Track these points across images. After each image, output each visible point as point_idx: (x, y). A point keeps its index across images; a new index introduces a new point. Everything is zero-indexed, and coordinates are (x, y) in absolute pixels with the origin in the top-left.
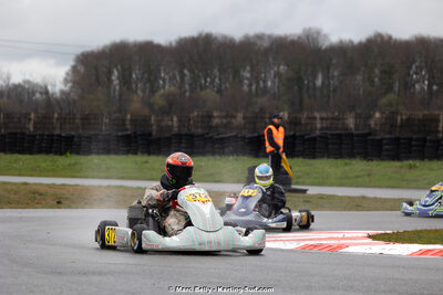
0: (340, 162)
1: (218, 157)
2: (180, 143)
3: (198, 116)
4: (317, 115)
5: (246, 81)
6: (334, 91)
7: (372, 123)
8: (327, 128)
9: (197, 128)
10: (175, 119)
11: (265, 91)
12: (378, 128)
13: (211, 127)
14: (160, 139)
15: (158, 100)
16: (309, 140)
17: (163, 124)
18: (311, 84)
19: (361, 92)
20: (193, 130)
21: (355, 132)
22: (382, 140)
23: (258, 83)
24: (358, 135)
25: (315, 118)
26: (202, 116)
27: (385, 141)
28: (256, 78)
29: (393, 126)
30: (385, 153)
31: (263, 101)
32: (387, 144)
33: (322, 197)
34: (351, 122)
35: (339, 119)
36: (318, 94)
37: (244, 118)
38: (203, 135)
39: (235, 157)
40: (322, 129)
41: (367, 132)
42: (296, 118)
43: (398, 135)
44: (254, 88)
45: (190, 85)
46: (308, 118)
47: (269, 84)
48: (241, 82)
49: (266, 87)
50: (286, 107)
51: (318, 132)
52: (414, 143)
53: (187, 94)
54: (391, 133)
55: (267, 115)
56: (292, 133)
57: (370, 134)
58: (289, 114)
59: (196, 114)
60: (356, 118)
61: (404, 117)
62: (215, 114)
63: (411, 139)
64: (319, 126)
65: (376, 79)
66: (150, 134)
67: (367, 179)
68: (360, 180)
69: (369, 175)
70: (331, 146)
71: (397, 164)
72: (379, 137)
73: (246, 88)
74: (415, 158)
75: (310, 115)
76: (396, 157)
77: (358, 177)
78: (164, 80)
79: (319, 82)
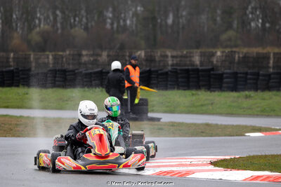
0: (188, 93)
1: (86, 89)
2: (55, 77)
3: (69, 55)
4: (169, 54)
5: (109, 21)
6: (183, 28)
7: (214, 60)
8: (177, 65)
9: (69, 64)
10: (51, 57)
11: (125, 28)
12: (219, 64)
13: (80, 64)
14: (38, 74)
15: (35, 37)
16: (162, 74)
17: (41, 61)
18: (163, 22)
19: (206, 29)
20: (66, 67)
21: (200, 68)
22: (222, 74)
23: (119, 22)
24: (203, 70)
25: (167, 56)
26: (73, 55)
27: (225, 76)
28: (117, 17)
29: (232, 62)
30: (225, 85)
31: (122, 37)
32: (227, 78)
33: (173, 124)
34: (197, 60)
35: (187, 57)
36: (170, 31)
37: (108, 56)
38: (73, 71)
39: (101, 88)
40: (172, 65)
41: (210, 67)
42: (151, 56)
43: (235, 70)
44: (115, 25)
45: (62, 23)
46: (161, 56)
47: (128, 22)
48: (104, 21)
49: (125, 25)
50: (143, 43)
51: (170, 68)
52: (249, 76)
53: (59, 31)
54: (230, 69)
55: (128, 54)
56: (148, 69)
57: (212, 69)
58: (145, 53)
59: (68, 52)
60: (201, 56)
61: (241, 56)
62: (84, 53)
63: (247, 74)
64: (170, 63)
65: (218, 19)
66: (29, 70)
67: (211, 108)
68: (204, 108)
69: (212, 104)
70: (180, 80)
71: (235, 94)
72: (220, 72)
73: (108, 26)
74: (249, 89)
75: (163, 54)
76: (234, 88)
77: (202, 105)
78: (40, 20)
79: (170, 21)
